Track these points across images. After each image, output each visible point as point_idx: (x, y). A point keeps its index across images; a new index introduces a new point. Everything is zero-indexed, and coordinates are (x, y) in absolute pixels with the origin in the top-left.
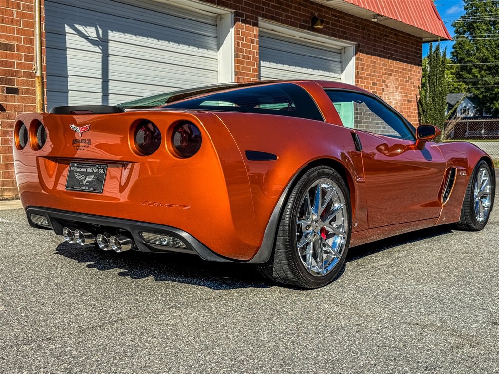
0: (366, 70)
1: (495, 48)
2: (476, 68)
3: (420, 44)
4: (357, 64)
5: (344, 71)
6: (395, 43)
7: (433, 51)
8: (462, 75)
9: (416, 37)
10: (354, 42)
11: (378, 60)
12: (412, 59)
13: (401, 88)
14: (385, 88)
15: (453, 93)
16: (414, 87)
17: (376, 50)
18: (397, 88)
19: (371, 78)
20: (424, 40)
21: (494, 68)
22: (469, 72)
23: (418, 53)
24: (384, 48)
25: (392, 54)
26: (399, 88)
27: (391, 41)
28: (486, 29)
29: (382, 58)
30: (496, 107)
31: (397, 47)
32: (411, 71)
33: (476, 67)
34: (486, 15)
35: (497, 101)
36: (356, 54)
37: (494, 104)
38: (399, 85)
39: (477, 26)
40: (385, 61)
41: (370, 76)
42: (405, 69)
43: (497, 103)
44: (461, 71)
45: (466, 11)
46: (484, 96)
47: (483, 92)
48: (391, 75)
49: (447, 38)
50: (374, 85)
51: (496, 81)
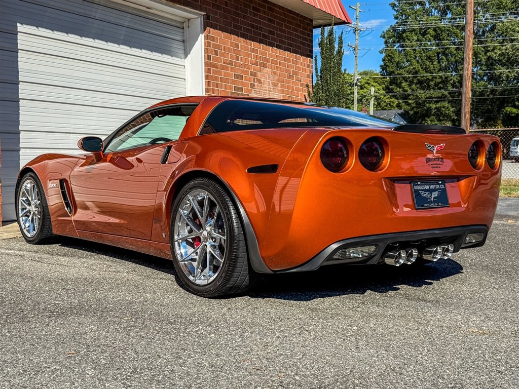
0: (222, 55)
1: (426, 60)
2: (406, 81)
3: (309, 28)
4: (207, 45)
5: (189, 56)
6: (269, 20)
7: (325, 37)
8: (392, 89)
9: (302, 16)
10: (200, 10)
11: (242, 42)
12: (296, 46)
13: (282, 86)
14: (256, 84)
15: (385, 109)
16: (302, 85)
17: (240, 28)
18: (275, 85)
19: (232, 68)
20: (315, 23)
21: (425, 82)
22: (399, 86)
23: (306, 39)
24: (253, 26)
25: (264, 36)
26: (279, 85)
27: (264, 18)
28: (416, 39)
29: (250, 40)
30: (428, 124)
31: (273, 28)
32: (296, 63)
33: (405, 79)
34: (416, 24)
35: (429, 117)
36: (204, 31)
37: (426, 120)
38: (278, 80)
39: (407, 36)
40: (254, 45)
41: (231, 63)
42: (286, 60)
43: (429, 120)
44: (391, 85)
45: (396, 21)
46: (415, 112)
47: (413, 108)
48: (264, 66)
49: (344, 19)
50: (237, 78)
51: (428, 95)
